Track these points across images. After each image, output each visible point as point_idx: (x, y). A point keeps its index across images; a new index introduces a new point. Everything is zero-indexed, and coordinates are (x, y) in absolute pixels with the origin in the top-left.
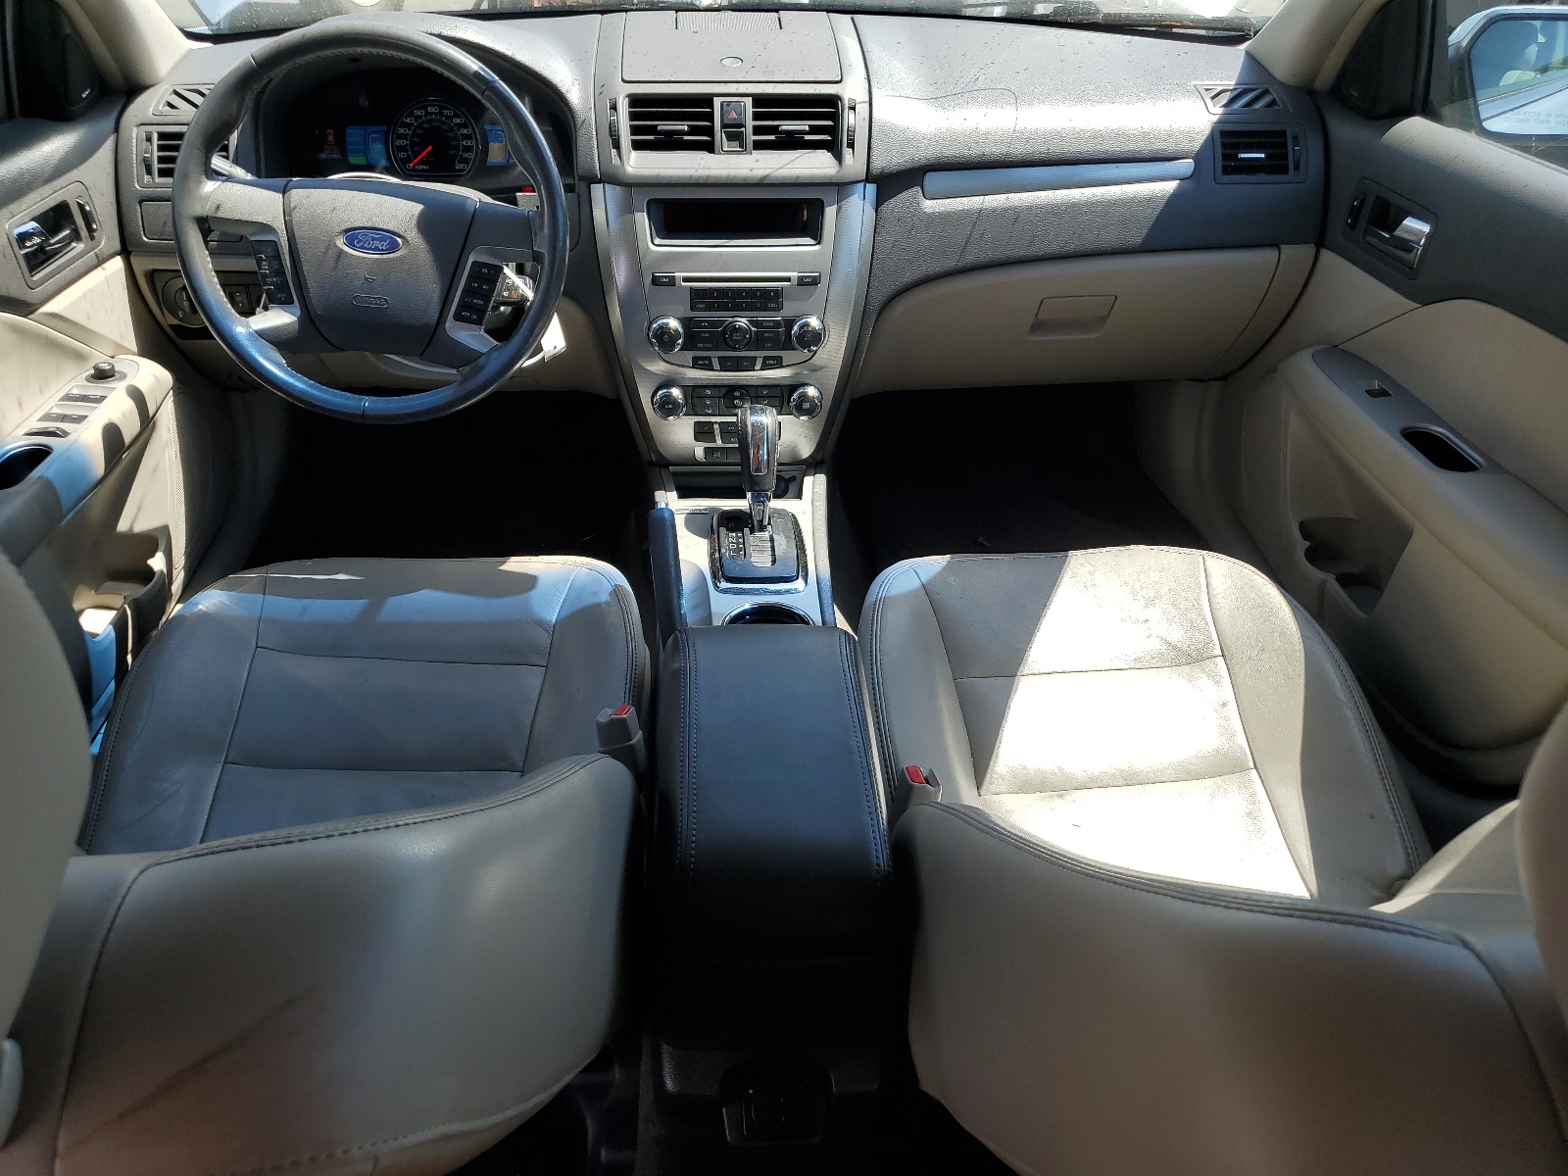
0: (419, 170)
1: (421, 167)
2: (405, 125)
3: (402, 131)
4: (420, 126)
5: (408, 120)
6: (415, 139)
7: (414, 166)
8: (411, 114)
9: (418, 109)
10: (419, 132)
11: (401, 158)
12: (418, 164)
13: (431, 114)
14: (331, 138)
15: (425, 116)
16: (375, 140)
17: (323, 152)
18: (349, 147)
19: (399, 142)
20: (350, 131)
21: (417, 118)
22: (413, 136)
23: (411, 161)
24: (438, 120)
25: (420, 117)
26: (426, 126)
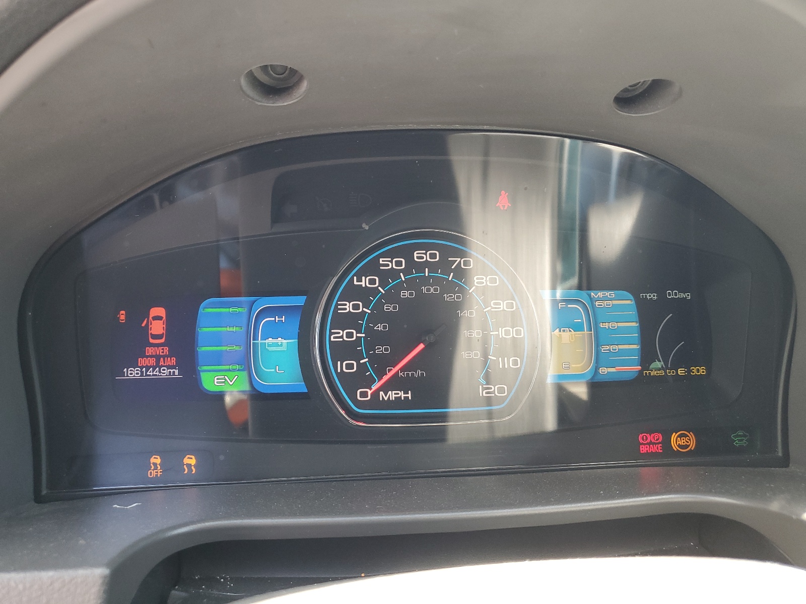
0: (389, 404)
1: (392, 395)
2: (353, 293)
3: (348, 307)
4: (392, 297)
5: (365, 282)
6: (380, 327)
7: (376, 394)
8: (373, 268)
9: (391, 254)
10: (388, 308)
11: (341, 375)
12: (385, 388)
13: (421, 267)
14: (158, 328)
15: (406, 272)
16: (273, 332)
17: (135, 366)
18: (203, 349)
19: (341, 335)
20: (208, 309)
21: (386, 276)
22: (375, 318)
23: (369, 383)
24: (437, 281)
25: (394, 274)
26: (404, 294)
